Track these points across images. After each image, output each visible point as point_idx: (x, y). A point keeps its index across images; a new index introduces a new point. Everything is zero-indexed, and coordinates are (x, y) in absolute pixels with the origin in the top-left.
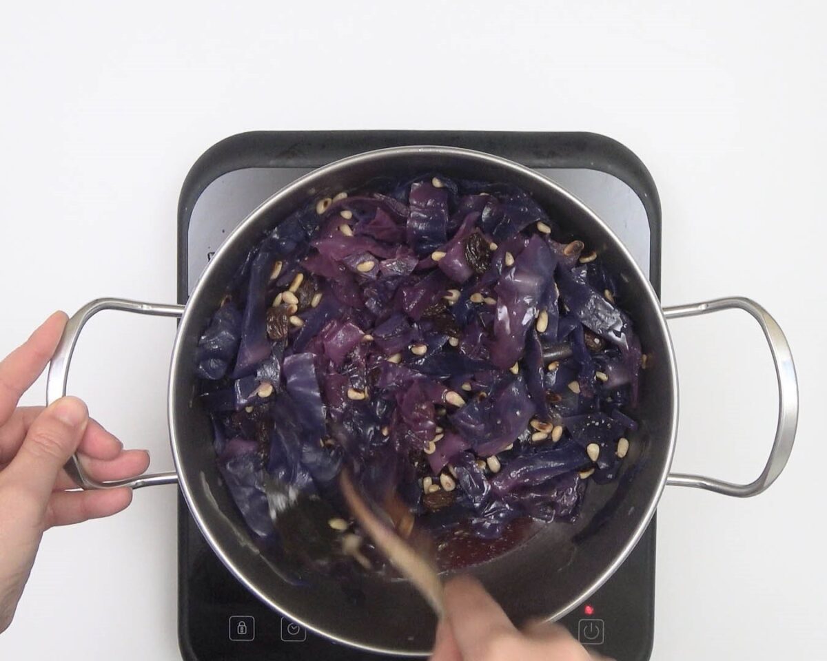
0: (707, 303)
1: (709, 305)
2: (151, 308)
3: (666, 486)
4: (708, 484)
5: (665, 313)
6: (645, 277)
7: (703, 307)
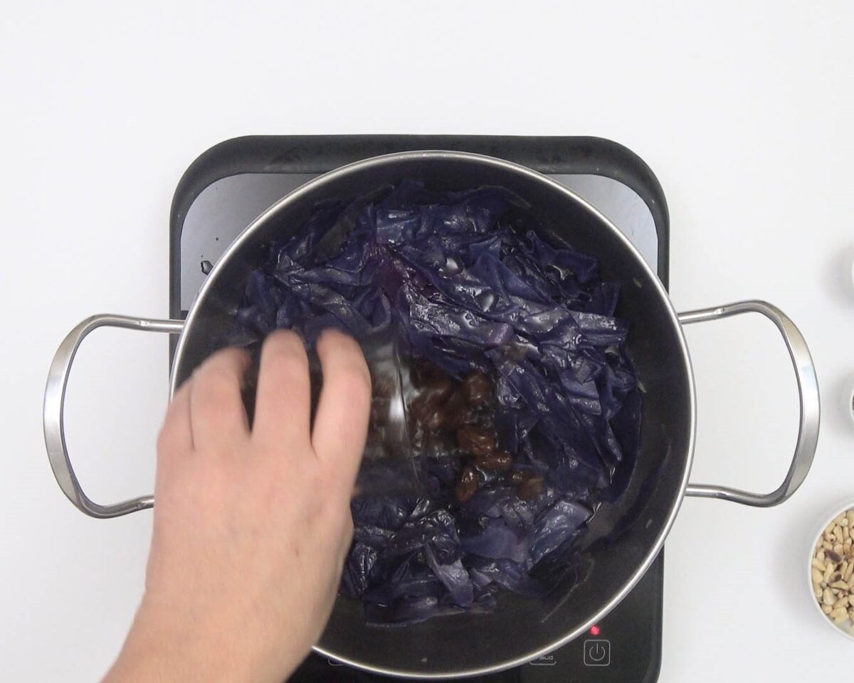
0: (723, 307)
1: (725, 309)
2: (148, 324)
3: (685, 497)
4: (728, 494)
5: (681, 318)
6: (653, 271)
7: (719, 312)
